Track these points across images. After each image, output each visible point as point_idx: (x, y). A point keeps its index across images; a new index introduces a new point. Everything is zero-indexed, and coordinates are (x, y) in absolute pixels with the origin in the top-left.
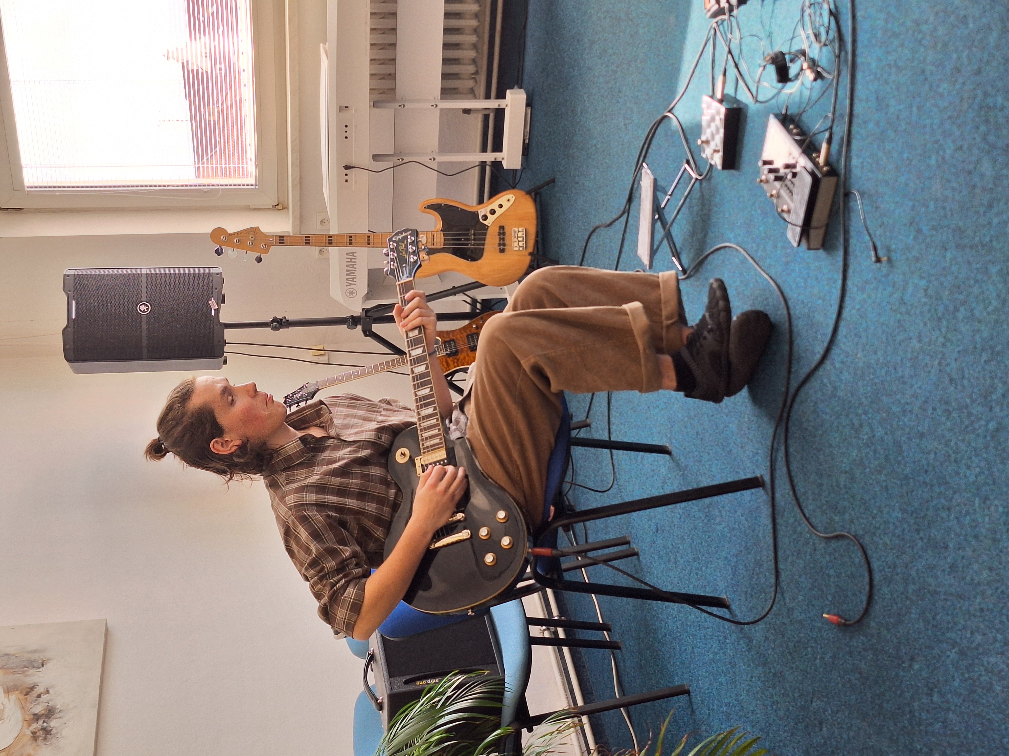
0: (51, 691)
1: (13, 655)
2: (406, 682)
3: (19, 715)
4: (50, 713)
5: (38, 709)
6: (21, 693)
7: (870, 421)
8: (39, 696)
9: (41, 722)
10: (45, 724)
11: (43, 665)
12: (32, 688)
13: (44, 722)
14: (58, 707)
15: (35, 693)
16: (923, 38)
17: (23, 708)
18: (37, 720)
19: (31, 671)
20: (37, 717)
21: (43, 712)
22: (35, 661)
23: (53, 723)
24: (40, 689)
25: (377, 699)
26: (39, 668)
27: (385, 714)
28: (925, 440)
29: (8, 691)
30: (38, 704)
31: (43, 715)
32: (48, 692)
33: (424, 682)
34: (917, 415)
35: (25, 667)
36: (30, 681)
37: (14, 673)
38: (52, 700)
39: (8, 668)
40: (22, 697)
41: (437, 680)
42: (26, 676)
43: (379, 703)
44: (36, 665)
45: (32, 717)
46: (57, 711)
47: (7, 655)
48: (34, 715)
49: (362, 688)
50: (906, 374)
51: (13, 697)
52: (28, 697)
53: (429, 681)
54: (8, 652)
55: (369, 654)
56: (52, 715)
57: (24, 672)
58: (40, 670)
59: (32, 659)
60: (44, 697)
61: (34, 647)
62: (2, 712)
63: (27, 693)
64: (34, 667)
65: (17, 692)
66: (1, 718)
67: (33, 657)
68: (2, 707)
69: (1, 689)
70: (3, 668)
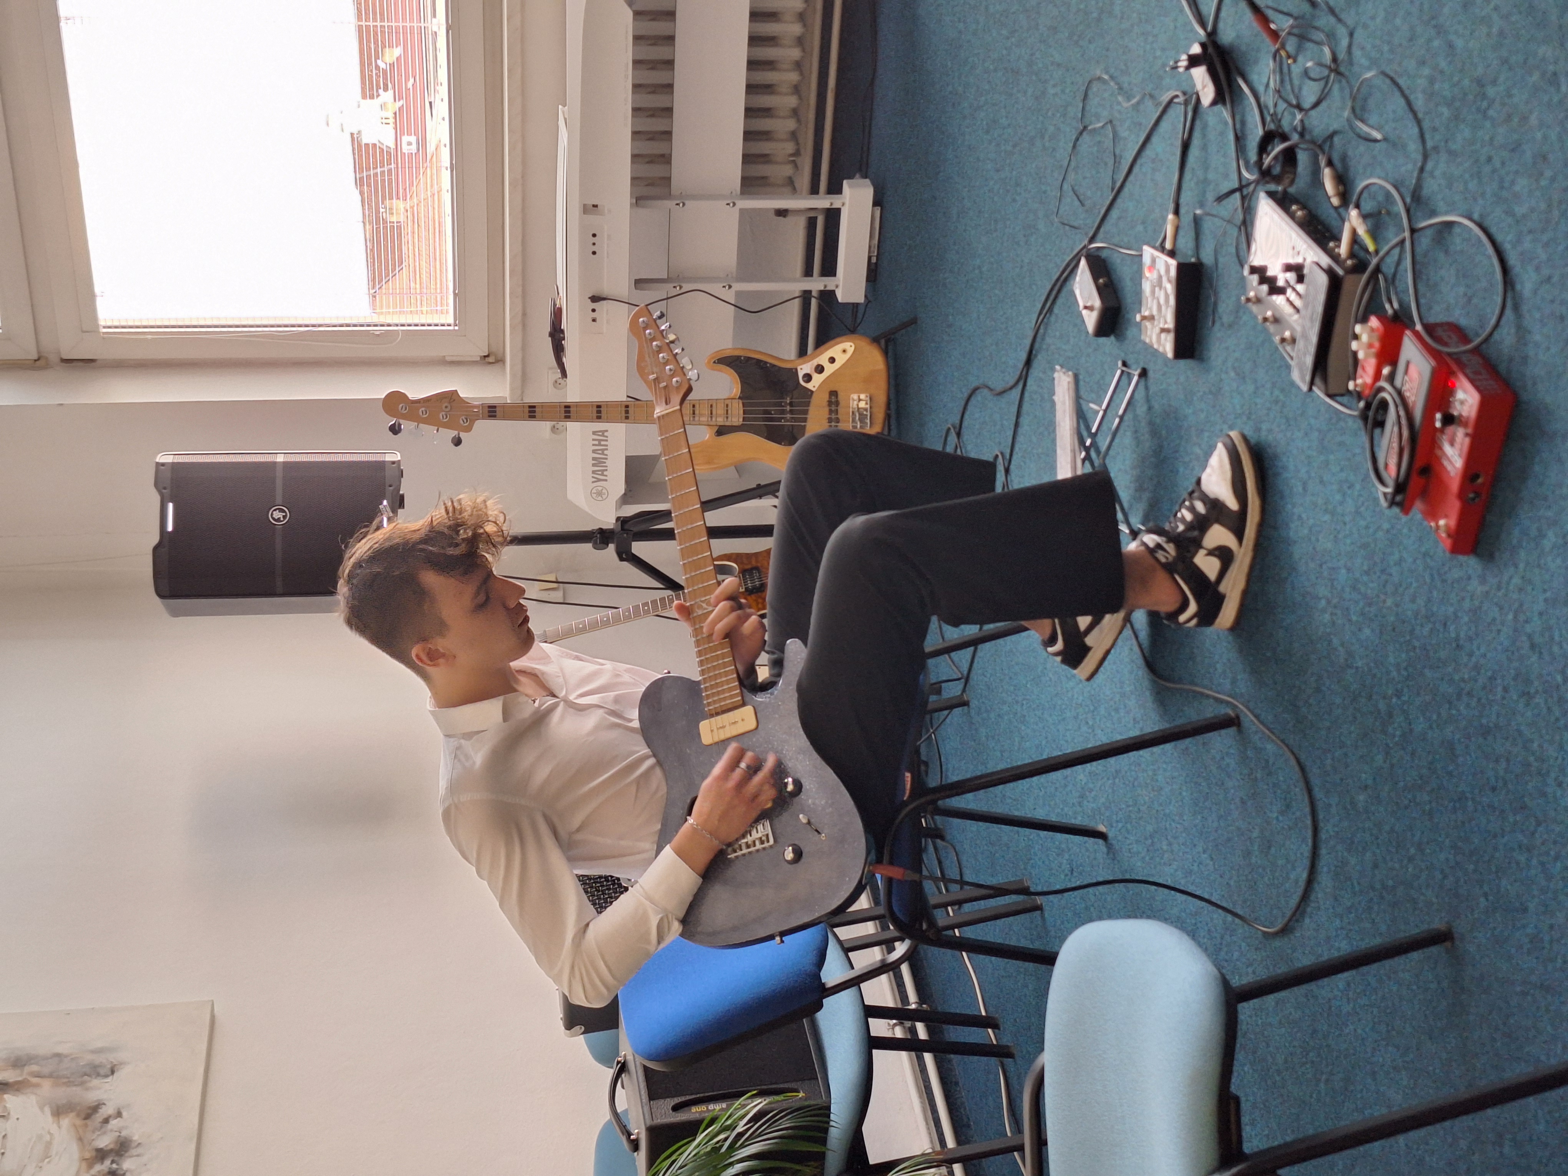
0: (124, 1114)
1: (66, 1056)
2: (676, 1108)
3: (74, 1150)
4: (122, 1147)
5: (105, 1141)
6: (78, 1115)
7: (1405, 707)
8: (106, 1121)
9: (107, 1162)
10: (114, 1166)
11: (113, 1072)
12: (95, 1108)
13: (113, 1162)
14: (135, 1138)
15: (99, 1116)
16: (1488, 108)
17: (80, 1139)
18: (103, 1158)
19: (96, 1082)
20: (101, 1155)
21: (112, 1146)
22: (100, 1066)
23: (127, 1164)
24: (107, 1110)
25: (629, 1134)
26: (106, 1076)
27: (641, 1157)
28: (1490, 738)
29: (58, 1112)
30: (105, 1133)
31: (111, 1150)
32: (119, 1114)
33: (703, 1108)
34: (1479, 700)
35: (86, 1074)
36: (92, 1097)
37: (69, 1084)
38: (126, 1128)
39: (58, 1077)
40: (79, 1122)
41: (724, 1105)
42: (87, 1089)
43: (633, 1141)
44: (102, 1072)
45: (94, 1154)
46: (134, 1145)
47: (58, 1055)
48: (98, 1150)
49: (606, 1115)
50: (1462, 635)
51: (66, 1122)
52: (88, 1122)
53: (711, 1107)
54: (59, 1051)
55: (618, 1062)
56: (126, 1152)
57: (82, 1084)
58: (109, 1079)
59: (97, 1062)
60: (114, 1123)
61: (99, 1044)
62: (49, 1145)
63: (88, 1117)
64: (98, 1075)
65: (72, 1115)
66: (47, 1155)
67: (98, 1059)
68: (48, 1138)
69: (47, 1110)
70: (50, 1076)
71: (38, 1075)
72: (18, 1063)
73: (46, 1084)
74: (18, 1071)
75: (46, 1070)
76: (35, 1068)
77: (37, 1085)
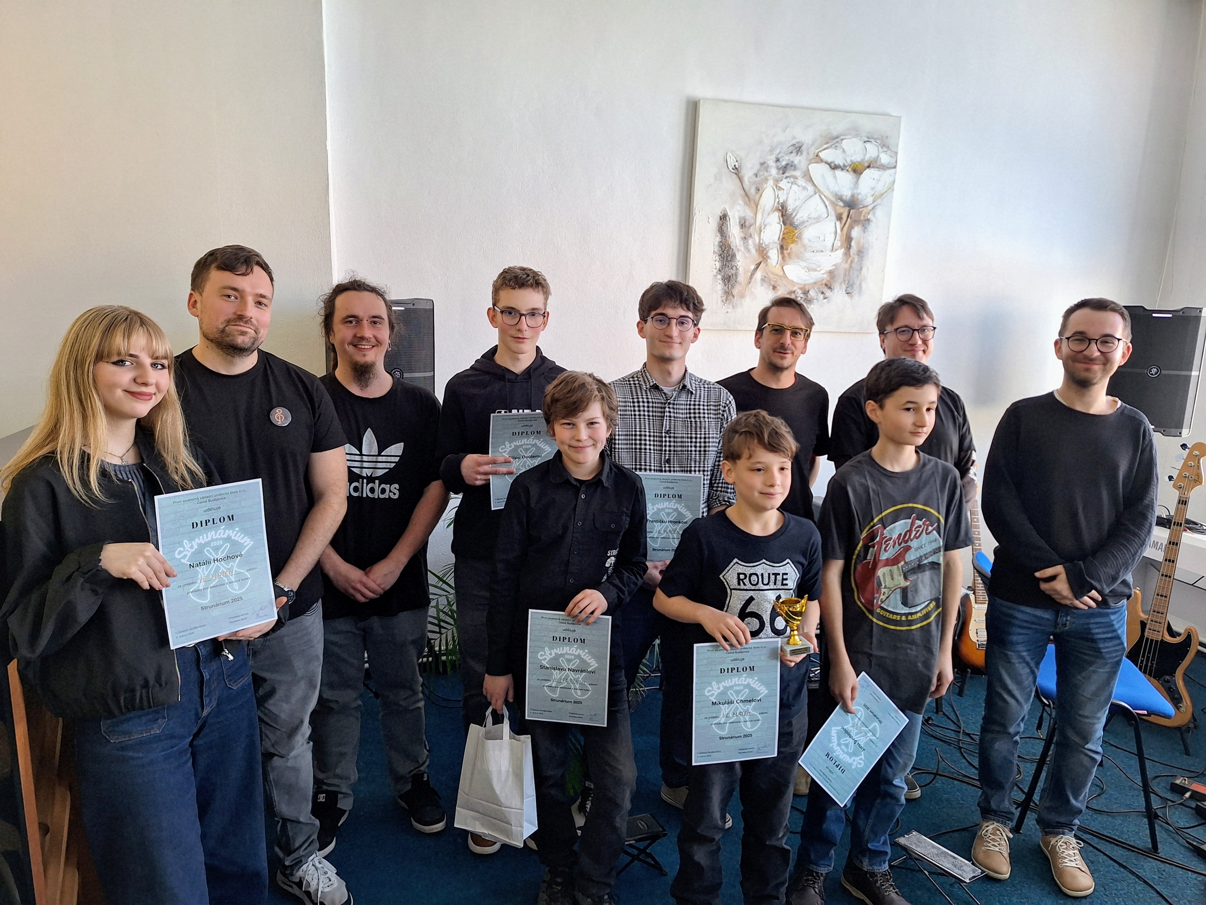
0: (825, 300)
1: (860, 273)
5: (812, 293)
6: (828, 281)
8: (823, 293)
11: (848, 294)
12: (830, 288)
15: (826, 290)
17: (815, 283)
18: (804, 293)
19: (844, 287)
21: (809, 296)
22: (852, 288)
24: (828, 293)
26: (846, 291)
29: (831, 273)
32: (825, 298)
35: (849, 281)
36: (836, 286)
37: (845, 275)
39: (849, 271)
40: (824, 282)
42: (841, 283)
44: (849, 289)
47: (861, 269)
48: (808, 291)
51: (825, 276)
52: (824, 286)
54: (863, 269)
57: (844, 281)
58: (844, 292)
59: (854, 286)
60: (822, 296)
61: (864, 286)
62: (816, 270)
63: (826, 285)
64: (847, 287)
65: (829, 279)
66: (809, 270)
67: (856, 287)
68: (819, 269)
69: (834, 267)
70: (851, 267)
71: (851, 262)
72: (860, 253)
73: (847, 266)
74: (855, 253)
75: (854, 265)
76: (856, 260)
77: (847, 262)
